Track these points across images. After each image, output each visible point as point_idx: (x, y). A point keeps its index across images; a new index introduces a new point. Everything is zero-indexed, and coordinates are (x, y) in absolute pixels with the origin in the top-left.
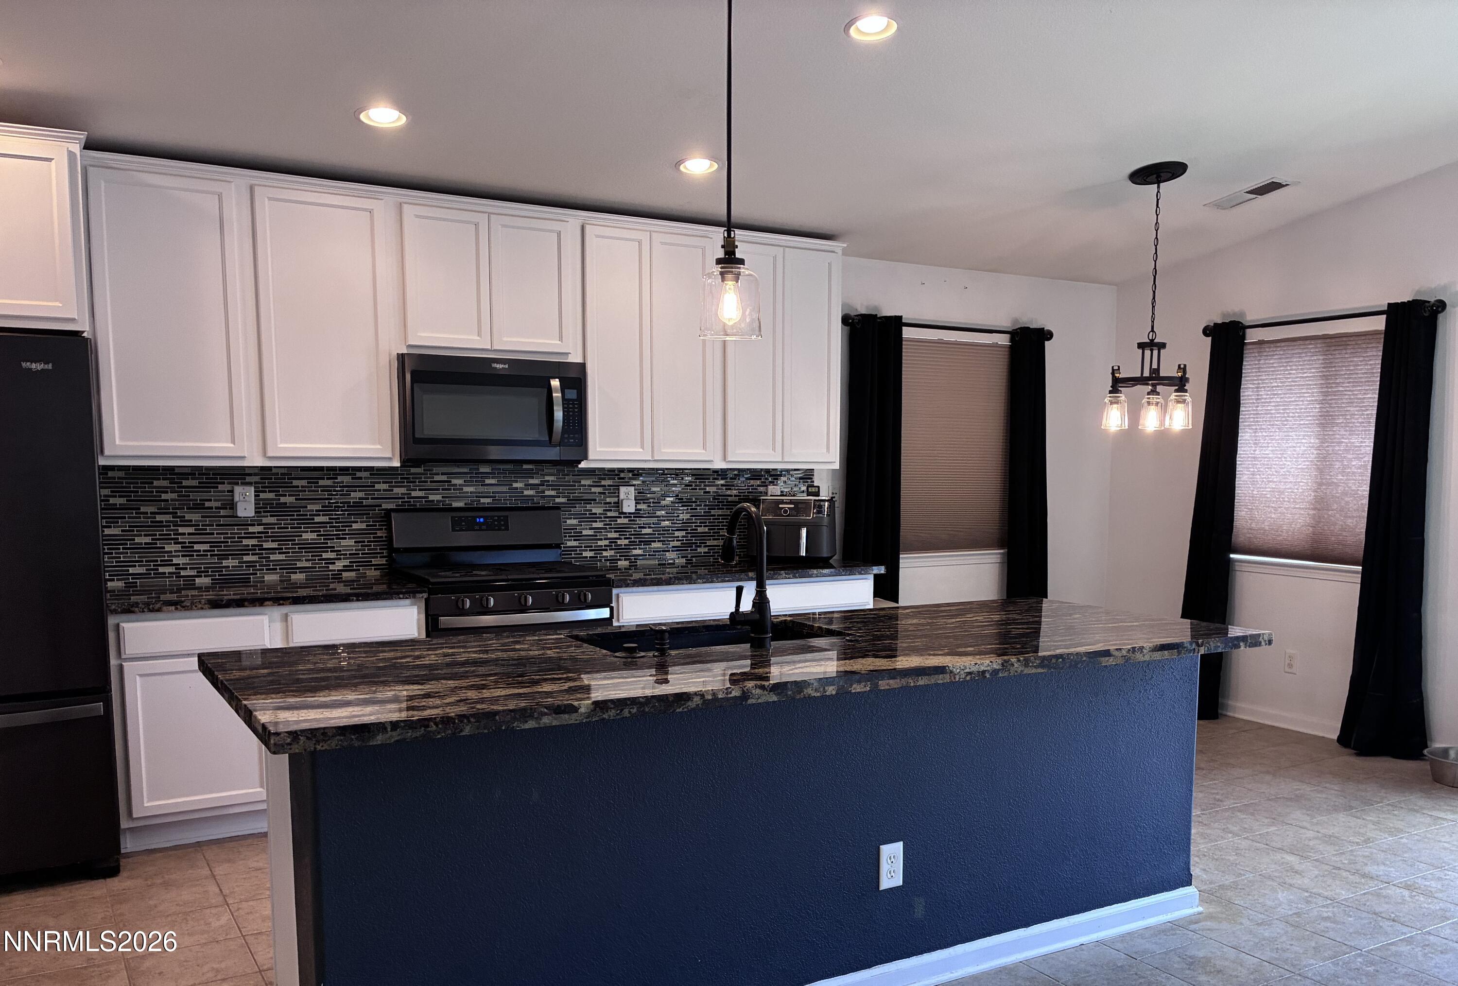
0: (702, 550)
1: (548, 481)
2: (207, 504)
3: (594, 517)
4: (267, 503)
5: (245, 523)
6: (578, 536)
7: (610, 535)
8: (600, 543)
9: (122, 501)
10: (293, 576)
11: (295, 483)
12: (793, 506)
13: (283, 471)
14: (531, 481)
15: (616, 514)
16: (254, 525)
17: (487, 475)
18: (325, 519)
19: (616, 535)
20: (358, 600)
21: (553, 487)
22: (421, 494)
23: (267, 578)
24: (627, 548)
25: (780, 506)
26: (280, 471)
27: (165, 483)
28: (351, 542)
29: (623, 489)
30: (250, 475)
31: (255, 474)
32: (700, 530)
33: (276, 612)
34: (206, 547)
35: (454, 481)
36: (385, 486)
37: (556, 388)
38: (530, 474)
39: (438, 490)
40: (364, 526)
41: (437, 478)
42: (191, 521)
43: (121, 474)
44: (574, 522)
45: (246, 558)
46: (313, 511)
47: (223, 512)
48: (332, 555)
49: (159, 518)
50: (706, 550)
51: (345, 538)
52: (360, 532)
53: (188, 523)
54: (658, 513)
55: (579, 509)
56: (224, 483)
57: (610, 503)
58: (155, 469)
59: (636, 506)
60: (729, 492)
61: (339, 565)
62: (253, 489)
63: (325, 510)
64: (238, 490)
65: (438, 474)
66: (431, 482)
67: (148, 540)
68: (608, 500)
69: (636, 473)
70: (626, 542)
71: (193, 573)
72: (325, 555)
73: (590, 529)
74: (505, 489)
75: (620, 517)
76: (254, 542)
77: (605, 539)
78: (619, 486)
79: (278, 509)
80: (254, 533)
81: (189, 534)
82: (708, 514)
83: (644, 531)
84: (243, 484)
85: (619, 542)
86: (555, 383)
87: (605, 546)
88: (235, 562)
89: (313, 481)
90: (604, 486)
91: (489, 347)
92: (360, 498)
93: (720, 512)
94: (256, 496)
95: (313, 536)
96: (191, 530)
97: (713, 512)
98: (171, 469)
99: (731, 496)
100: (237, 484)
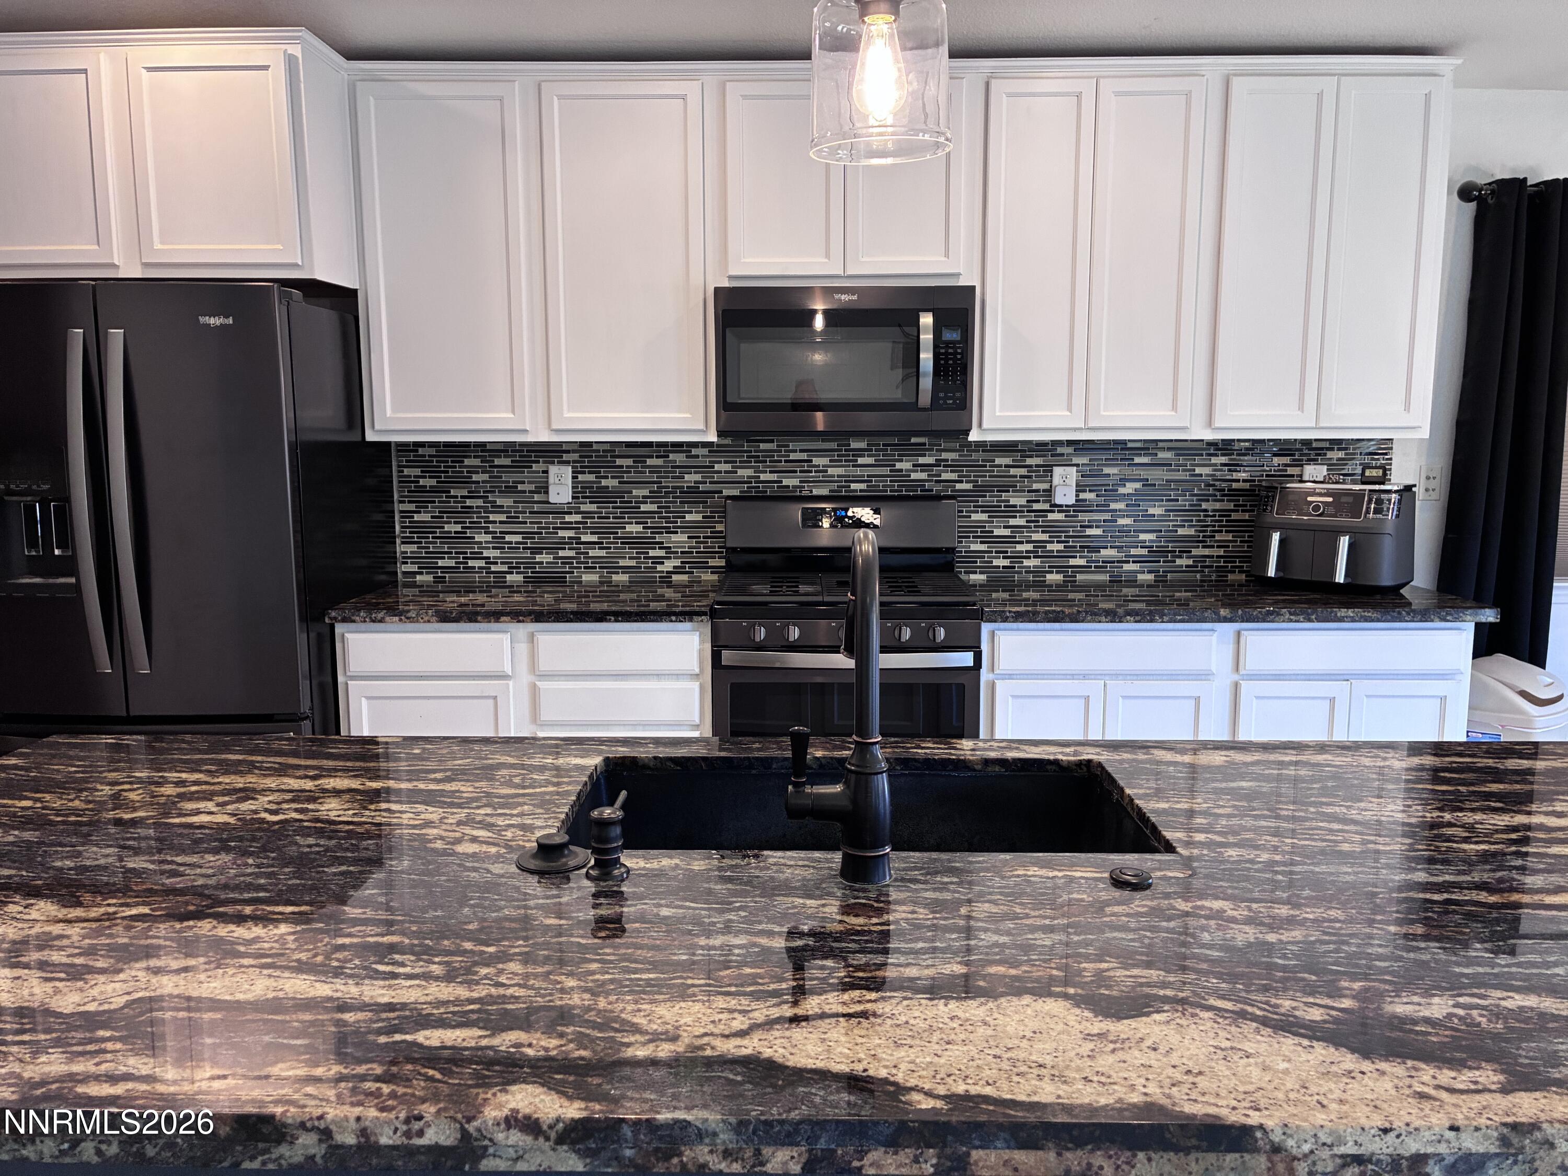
0: (1182, 562)
1: (947, 460)
2: (520, 487)
3: (1012, 511)
4: (587, 486)
5: (560, 512)
6: (987, 537)
7: (1036, 537)
8: (1019, 547)
9: (433, 482)
10: (615, 578)
11: (619, 462)
12: (1330, 499)
13: (608, 447)
14: (922, 460)
15: (1046, 506)
16: (570, 513)
17: (860, 452)
18: (654, 508)
19: (1045, 537)
20: (616, 621)
21: (953, 466)
22: (774, 477)
23: (585, 578)
24: (1061, 555)
25: (1309, 499)
26: (601, 448)
27: (477, 462)
28: (683, 537)
29: (1058, 471)
30: (568, 452)
31: (574, 451)
32: (1181, 532)
33: (523, 630)
34: (518, 538)
35: (816, 461)
36: (728, 467)
37: (926, 326)
38: (920, 450)
39: (795, 472)
40: (699, 517)
41: (793, 456)
42: (502, 507)
43: (433, 451)
44: (984, 517)
45: (561, 553)
46: (638, 497)
47: (537, 497)
48: (662, 553)
49: (469, 502)
50: (1190, 562)
51: (676, 533)
52: (694, 525)
53: (498, 509)
54: (1113, 506)
55: (989, 499)
56: (538, 462)
57: (1038, 491)
58: (466, 445)
59: (1077, 496)
60: (1235, 476)
61: (669, 565)
62: (569, 470)
63: (653, 497)
64: (554, 470)
65: (795, 451)
66: (786, 461)
67: (458, 528)
68: (1035, 486)
69: (1079, 446)
70: (1061, 547)
71: (505, 568)
72: (652, 553)
73: (1005, 527)
74: (886, 471)
75: (1053, 511)
76: (571, 533)
77: (1028, 542)
78: (1052, 466)
79: (599, 495)
80: (571, 523)
81: (501, 522)
82: (1196, 509)
83: (1089, 532)
84: (559, 462)
85: (1049, 547)
86: (927, 320)
87: (1027, 552)
88: (550, 558)
89: (640, 460)
90: (1030, 466)
91: (841, 273)
92: (696, 482)
93: (1218, 506)
94: (573, 478)
95: (640, 528)
96: (503, 517)
97: (1204, 506)
98: (482, 446)
99: (1238, 481)
100: (553, 463)
